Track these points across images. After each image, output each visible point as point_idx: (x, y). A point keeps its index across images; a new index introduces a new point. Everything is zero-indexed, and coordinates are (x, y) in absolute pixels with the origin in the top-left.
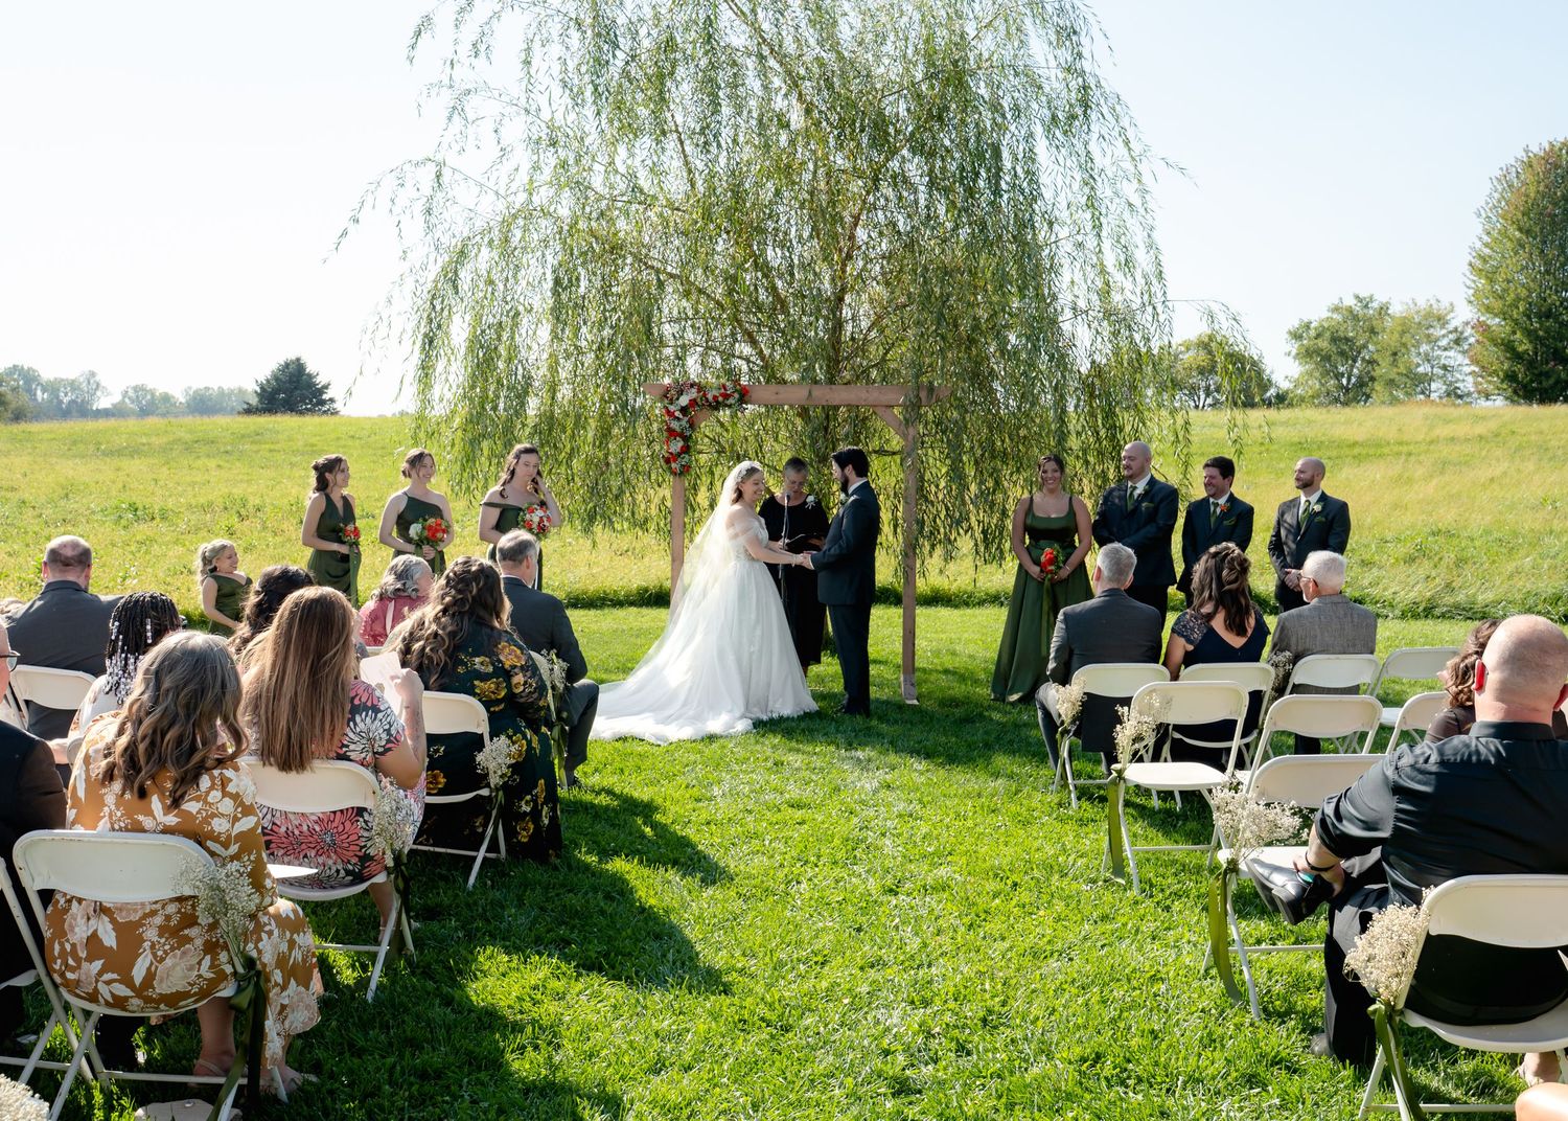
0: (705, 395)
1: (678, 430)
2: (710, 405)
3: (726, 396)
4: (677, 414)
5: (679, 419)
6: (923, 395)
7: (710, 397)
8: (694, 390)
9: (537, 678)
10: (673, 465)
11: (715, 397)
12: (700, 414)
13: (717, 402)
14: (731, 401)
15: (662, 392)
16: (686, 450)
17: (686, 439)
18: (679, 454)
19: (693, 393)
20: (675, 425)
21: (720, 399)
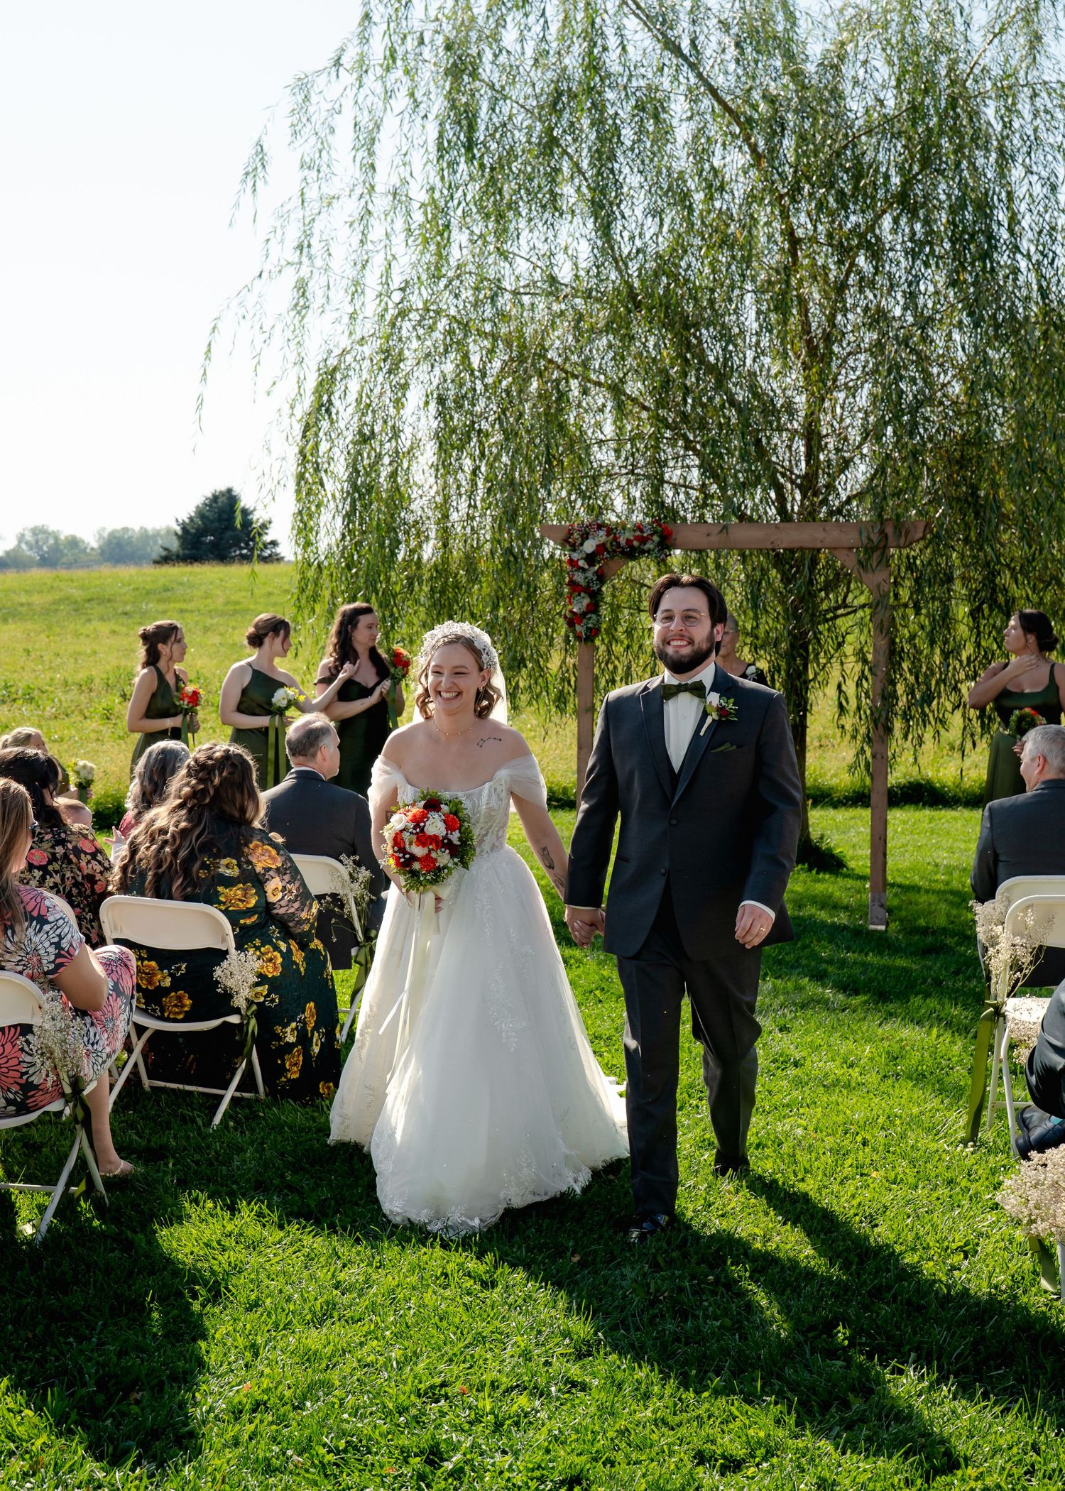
0: (615, 539)
1: (583, 583)
2: (623, 553)
3: (643, 540)
4: (581, 563)
5: (584, 570)
6: (889, 530)
7: (622, 541)
8: (602, 533)
9: (297, 884)
10: (578, 628)
11: (628, 541)
12: (611, 564)
13: (632, 547)
14: (649, 546)
15: (563, 535)
16: (594, 608)
17: (596, 597)
18: (584, 614)
19: (602, 536)
20: (579, 577)
21: (636, 543)
